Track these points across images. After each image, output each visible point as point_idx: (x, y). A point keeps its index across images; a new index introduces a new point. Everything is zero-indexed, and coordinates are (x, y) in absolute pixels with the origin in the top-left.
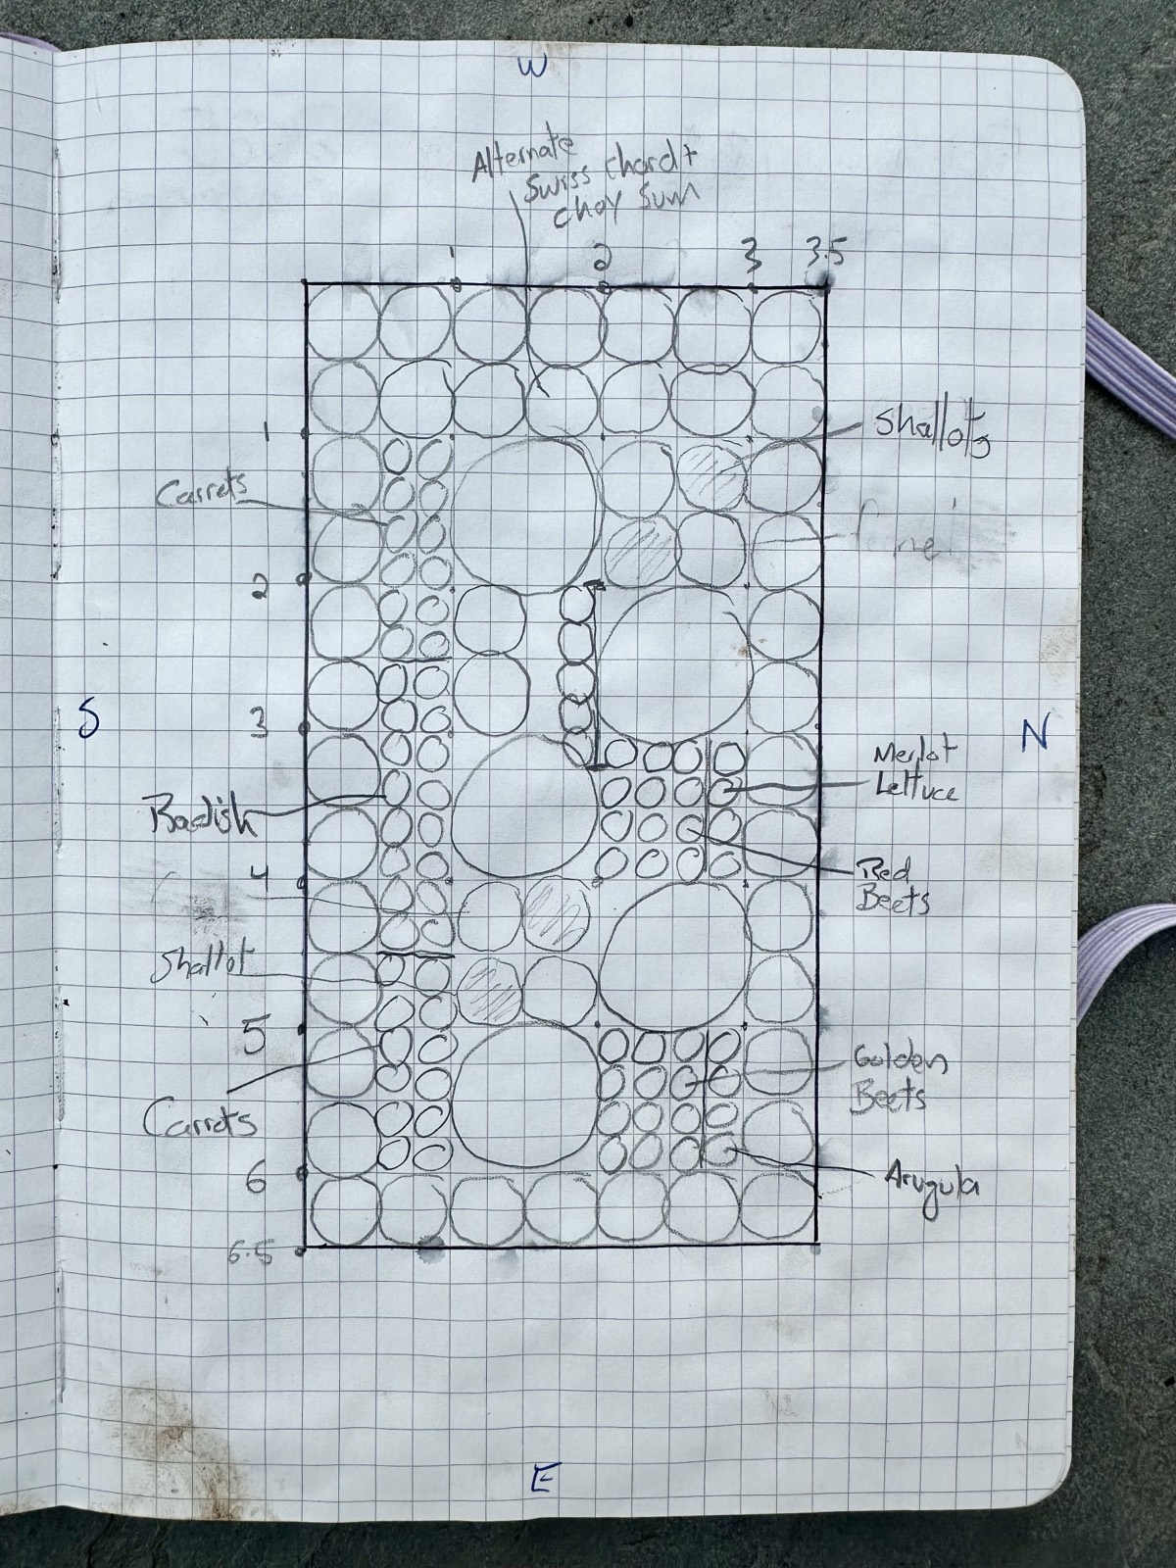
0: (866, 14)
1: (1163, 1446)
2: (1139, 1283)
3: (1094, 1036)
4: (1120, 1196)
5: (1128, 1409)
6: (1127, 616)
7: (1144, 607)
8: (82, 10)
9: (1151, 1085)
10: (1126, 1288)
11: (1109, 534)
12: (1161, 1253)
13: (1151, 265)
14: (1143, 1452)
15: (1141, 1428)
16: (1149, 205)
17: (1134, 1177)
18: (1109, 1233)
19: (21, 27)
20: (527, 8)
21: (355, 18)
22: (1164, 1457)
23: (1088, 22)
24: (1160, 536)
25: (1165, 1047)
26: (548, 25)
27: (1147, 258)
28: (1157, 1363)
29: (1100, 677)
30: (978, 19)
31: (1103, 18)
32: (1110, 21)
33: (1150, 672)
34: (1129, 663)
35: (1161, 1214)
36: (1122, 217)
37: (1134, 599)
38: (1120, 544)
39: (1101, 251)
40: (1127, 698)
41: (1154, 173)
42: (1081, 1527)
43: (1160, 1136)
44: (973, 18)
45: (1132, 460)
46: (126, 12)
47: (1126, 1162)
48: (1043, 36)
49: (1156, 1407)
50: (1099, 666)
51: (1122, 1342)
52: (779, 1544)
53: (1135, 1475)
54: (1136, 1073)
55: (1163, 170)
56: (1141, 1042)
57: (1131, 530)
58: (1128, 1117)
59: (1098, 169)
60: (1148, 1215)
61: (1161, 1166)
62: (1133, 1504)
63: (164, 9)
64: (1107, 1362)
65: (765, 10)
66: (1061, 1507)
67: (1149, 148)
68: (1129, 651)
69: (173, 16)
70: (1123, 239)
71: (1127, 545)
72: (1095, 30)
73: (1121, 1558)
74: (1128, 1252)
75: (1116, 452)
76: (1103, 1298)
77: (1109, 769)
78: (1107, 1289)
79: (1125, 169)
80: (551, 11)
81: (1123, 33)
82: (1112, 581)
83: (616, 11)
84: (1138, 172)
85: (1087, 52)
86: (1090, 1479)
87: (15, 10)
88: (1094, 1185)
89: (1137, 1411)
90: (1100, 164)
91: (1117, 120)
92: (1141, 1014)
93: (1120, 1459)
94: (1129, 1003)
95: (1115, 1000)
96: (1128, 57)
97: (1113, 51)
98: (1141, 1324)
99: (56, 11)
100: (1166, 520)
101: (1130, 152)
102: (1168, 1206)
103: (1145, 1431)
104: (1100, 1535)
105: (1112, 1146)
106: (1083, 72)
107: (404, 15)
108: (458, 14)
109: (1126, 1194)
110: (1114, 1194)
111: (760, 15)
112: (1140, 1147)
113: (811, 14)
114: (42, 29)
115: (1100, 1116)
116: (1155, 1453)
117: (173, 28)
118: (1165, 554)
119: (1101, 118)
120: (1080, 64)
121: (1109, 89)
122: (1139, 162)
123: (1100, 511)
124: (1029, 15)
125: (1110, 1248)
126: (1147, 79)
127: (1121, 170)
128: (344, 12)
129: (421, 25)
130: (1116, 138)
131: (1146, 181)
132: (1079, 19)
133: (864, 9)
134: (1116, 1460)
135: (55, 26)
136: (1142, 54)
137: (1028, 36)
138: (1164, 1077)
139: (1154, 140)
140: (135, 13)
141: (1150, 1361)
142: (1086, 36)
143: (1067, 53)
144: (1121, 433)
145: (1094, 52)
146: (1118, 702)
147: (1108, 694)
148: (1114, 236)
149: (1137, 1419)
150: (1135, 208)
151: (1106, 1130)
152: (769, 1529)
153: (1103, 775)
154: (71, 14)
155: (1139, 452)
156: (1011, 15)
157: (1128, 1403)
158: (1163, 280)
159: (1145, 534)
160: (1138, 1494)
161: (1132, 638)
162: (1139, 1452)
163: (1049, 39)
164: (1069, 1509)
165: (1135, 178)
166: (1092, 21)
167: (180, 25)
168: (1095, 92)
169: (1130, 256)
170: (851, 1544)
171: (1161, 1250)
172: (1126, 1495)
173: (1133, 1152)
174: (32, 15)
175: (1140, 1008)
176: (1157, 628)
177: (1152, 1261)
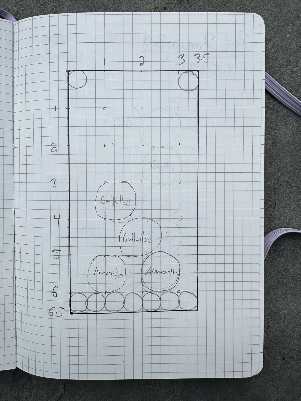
0: (226, 8)
1: (281, 375)
2: (277, 333)
3: (269, 269)
4: (274, 310)
5: (272, 365)
6: (284, 163)
7: (289, 161)
8: (32, 3)
9: (283, 283)
10: (274, 334)
11: (281, 142)
12: (284, 326)
13: (296, 74)
14: (276, 376)
15: (275, 370)
16: (297, 58)
17: (278, 306)
18: (270, 320)
19: (17, 7)
20: (140, 5)
21: (97, 6)
22: (281, 378)
23: (283, 11)
25: (287, 273)
26: (145, 9)
27: (295, 72)
28: (281, 354)
29: (276, 178)
31: (287, 10)
32: (289, 11)
33: (289, 178)
34: (284, 175)
35: (284, 316)
36: (289, 61)
37: (286, 159)
38: (284, 145)
39: (283, 70)
41: (298, 50)
42: (258, 393)
43: (285, 296)
44: (253, 9)
45: (288, 123)
46: (42, 4)
47: (276, 302)
48: (271, 14)
49: (280, 365)
50: (276, 176)
51: (272, 347)
52: (180, 389)
53: (273, 382)
54: (280, 280)
56: (281, 272)
57: (287, 141)
58: (277, 290)
59: (284, 48)
60: (280, 316)
61: (285, 304)
62: (272, 389)
63: (51, 3)
65: (199, 6)
66: (253, 387)
67: (298, 44)
68: (284, 172)
69: (53, 5)
70: (289, 67)
71: (285, 145)
72: (285, 13)
74: (275, 325)
75: (284, 121)
76: (267, 336)
77: (277, 202)
78: (268, 334)
79: (291, 49)
80: (146, 5)
82: (281, 154)
83: (162, 6)
84: (294, 49)
85: (282, 18)
86: (261, 381)
87: (16, 3)
89: (275, 365)
90: (284, 47)
91: (289, 36)
92: (282, 265)
93: (269, 377)
94: (279, 262)
95: (275, 261)
96: (293, 20)
97: (290, 18)
98: (277, 343)
99: (26, 3)
100: (296, 139)
101: (292, 44)
102: (286, 314)
103: (276, 370)
104: (263, 396)
105: (272, 298)
106: (281, 24)
107: (109, 6)
108: (122, 6)
109: (275, 310)
110: (272, 310)
112: (279, 299)
113: (211, 7)
114: (22, 7)
115: (270, 290)
116: (279, 376)
117: (53, 8)
118: (295, 148)
119: (285, 35)
120: (281, 21)
121: (288, 28)
122: (295, 47)
123: (279, 136)
124: (268, 9)
125: (270, 324)
126: (298, 26)
127: (290, 49)
128: (95, 5)
129: (113, 8)
130: (289, 41)
131: (296, 52)
132: (281, 10)
133: (225, 6)
134: (268, 377)
135: (25, 7)
136: (297, 19)
137: (267, 14)
138: (287, 281)
139: (299, 42)
140: (45, 4)
141: (279, 353)
142: (283, 14)
143: (277, 19)
144: (285, 116)
145: (284, 18)
146: (281, 185)
148: (287, 66)
149: (274, 367)
150: (293, 59)
151: (271, 293)
152: (178, 385)
153: (276, 203)
154: (29, 4)
155: (290, 121)
156: (263, 9)
157: (272, 363)
159: (290, 142)
160: (274, 386)
162: (275, 376)
163: (273, 15)
164: (255, 388)
165: (293, 51)
166: (284, 11)
167: (55, 7)
168: (284, 29)
169: (291, 71)
170: (199, 391)
171: (284, 325)
173: (277, 300)
174: (20, 4)
175: (282, 263)
176: (292, 166)
177: (281, 328)
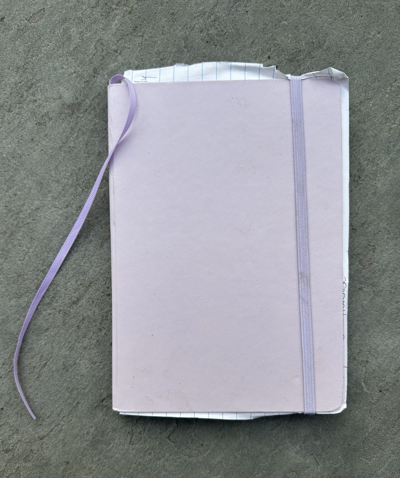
24: (392, 193)
30: (357, 71)
40: (382, 230)
55: (398, 108)
64: (366, 386)
73: (366, 431)
81: (391, 76)
88: (366, 344)
111: (307, 67)
147: (377, 229)
158: (396, 134)
161: (384, 217)
172: (368, 417)
